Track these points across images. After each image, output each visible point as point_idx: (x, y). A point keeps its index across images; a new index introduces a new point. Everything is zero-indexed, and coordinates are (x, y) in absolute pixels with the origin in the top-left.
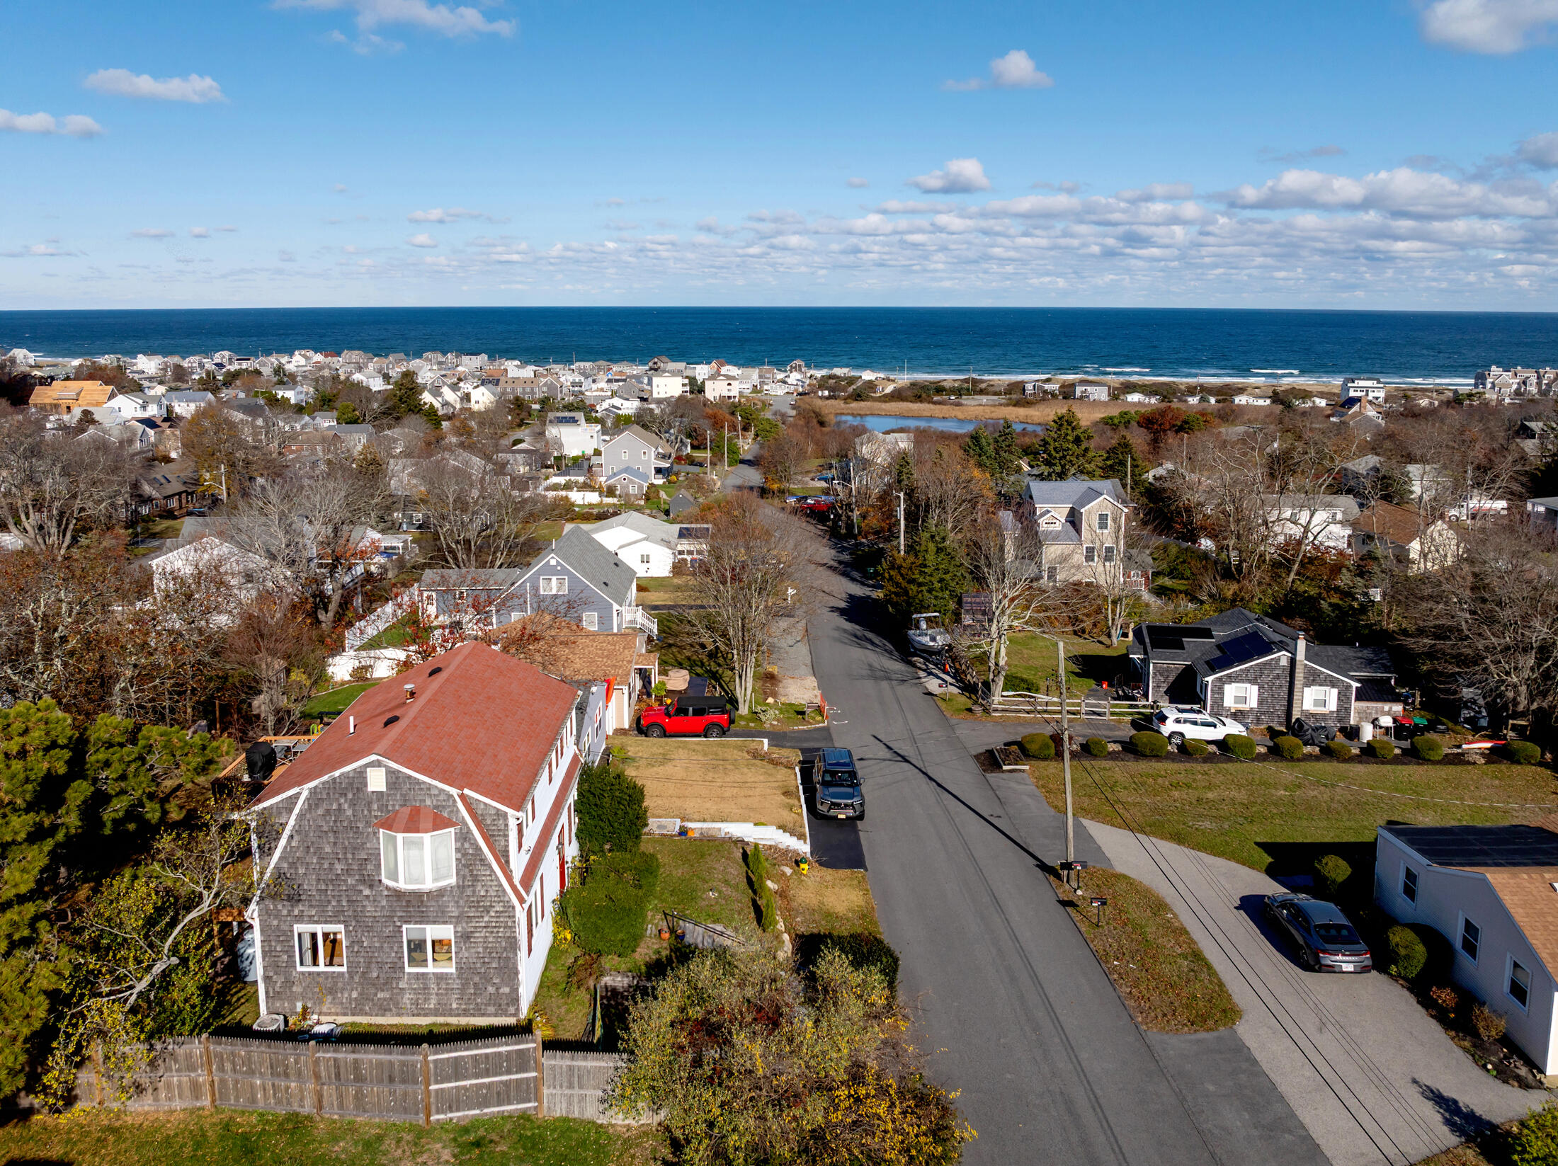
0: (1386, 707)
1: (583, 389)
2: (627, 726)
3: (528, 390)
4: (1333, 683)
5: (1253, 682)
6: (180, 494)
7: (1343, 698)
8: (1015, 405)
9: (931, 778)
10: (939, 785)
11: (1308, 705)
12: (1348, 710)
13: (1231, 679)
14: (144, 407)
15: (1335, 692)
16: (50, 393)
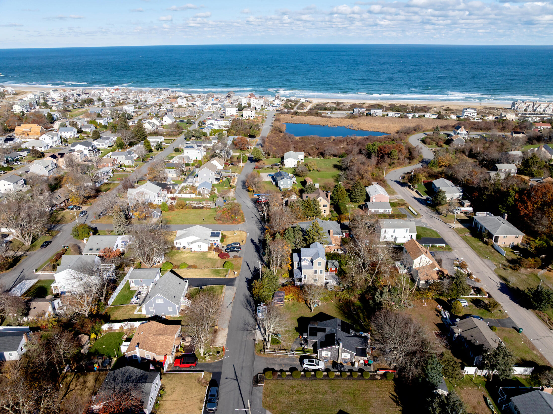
0: (363, 358)
1: (203, 109)
2: (172, 363)
3: (183, 113)
4: (349, 353)
5: (329, 351)
6: (65, 201)
7: (352, 355)
8: (349, 118)
9: (240, 390)
10: (241, 393)
11: (343, 357)
12: (353, 358)
13: (324, 350)
14: (53, 138)
15: (349, 355)
16: (21, 129)
